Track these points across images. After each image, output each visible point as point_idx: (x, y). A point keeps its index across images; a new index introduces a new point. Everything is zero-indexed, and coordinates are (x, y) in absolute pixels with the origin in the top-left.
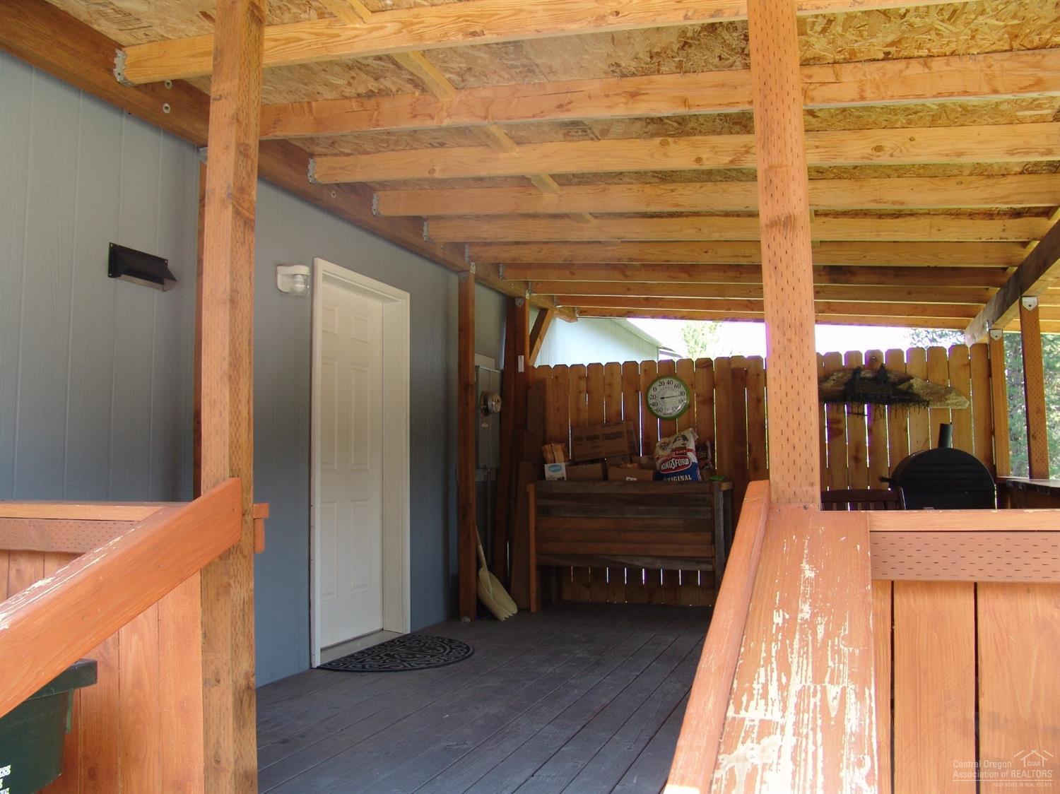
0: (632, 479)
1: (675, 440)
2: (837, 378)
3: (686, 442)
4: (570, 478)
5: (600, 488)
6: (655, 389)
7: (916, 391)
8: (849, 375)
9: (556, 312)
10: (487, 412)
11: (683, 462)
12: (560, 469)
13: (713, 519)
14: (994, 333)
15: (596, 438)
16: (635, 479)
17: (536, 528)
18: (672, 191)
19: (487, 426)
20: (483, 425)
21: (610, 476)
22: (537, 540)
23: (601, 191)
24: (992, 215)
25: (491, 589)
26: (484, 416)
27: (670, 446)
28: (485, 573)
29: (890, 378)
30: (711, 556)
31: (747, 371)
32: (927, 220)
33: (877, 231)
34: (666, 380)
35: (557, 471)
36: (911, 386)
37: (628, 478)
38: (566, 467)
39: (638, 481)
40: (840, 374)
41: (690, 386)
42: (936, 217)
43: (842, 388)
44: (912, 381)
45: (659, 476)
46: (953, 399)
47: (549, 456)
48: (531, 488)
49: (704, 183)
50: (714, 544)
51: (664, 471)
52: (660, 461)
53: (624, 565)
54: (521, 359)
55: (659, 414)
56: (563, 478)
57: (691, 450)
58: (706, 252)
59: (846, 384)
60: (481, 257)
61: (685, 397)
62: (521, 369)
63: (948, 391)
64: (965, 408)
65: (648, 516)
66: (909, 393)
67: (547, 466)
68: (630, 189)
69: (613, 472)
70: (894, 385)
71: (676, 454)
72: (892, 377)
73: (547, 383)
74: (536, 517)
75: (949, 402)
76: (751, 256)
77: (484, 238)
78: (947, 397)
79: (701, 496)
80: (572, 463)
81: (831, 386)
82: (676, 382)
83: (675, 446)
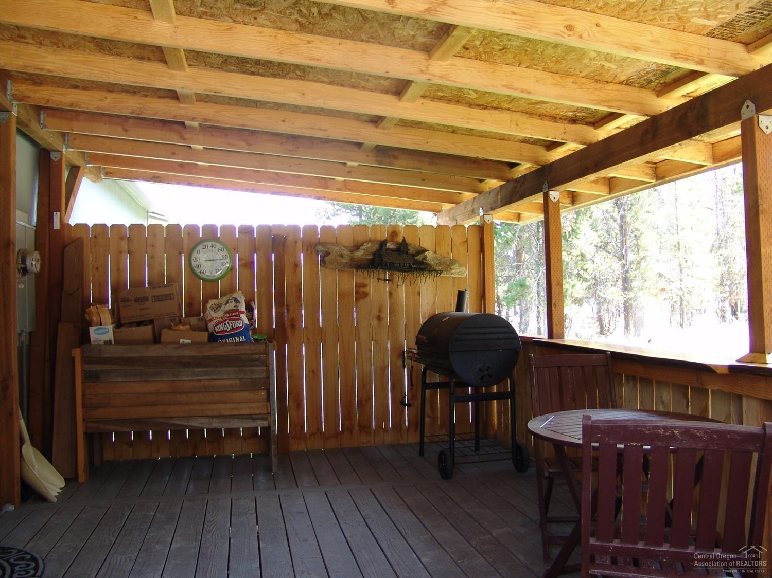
0: (186, 341)
1: (227, 303)
2: (366, 248)
3: (238, 304)
4: (118, 342)
5: (154, 351)
6: (199, 252)
7: (428, 262)
8: (376, 246)
9: (86, 171)
10: (24, 271)
11: (237, 324)
12: (108, 332)
13: (268, 378)
14: (487, 218)
15: (145, 299)
16: (190, 341)
17: (83, 395)
18: (309, 42)
19: (23, 287)
20: (20, 286)
21: (163, 339)
22: (84, 407)
23: (227, 29)
24: (556, 118)
25: (36, 467)
26: (22, 276)
27: (222, 308)
28: (29, 451)
29: (409, 250)
30: (266, 412)
31: (286, 239)
32: (507, 115)
33: (468, 119)
34: (209, 244)
35: (103, 334)
36: (425, 258)
37: (181, 341)
38: (113, 330)
39: (192, 343)
40: (369, 245)
41: (233, 249)
42: (514, 113)
43: (371, 257)
44: (426, 253)
45: (213, 338)
46: (456, 269)
47: (95, 318)
48: (77, 353)
49: (345, 40)
50: (270, 401)
51: (217, 332)
52: (213, 323)
53: (187, 427)
54: (57, 216)
55: (202, 275)
56: (110, 341)
57: (243, 312)
58: (283, 121)
59: (374, 254)
60: (29, 97)
61: (228, 260)
62: (57, 226)
63: (453, 262)
64: (463, 276)
65: (205, 378)
66: (423, 262)
67: (92, 329)
68: (260, 33)
69: (166, 335)
70: (413, 256)
71: (230, 316)
72: (411, 250)
73: (85, 243)
74: (83, 383)
75: (453, 271)
76: (327, 130)
77: (49, 71)
78: (452, 267)
79: (257, 356)
80: (118, 324)
81: (362, 255)
82: (219, 246)
83: (228, 308)
